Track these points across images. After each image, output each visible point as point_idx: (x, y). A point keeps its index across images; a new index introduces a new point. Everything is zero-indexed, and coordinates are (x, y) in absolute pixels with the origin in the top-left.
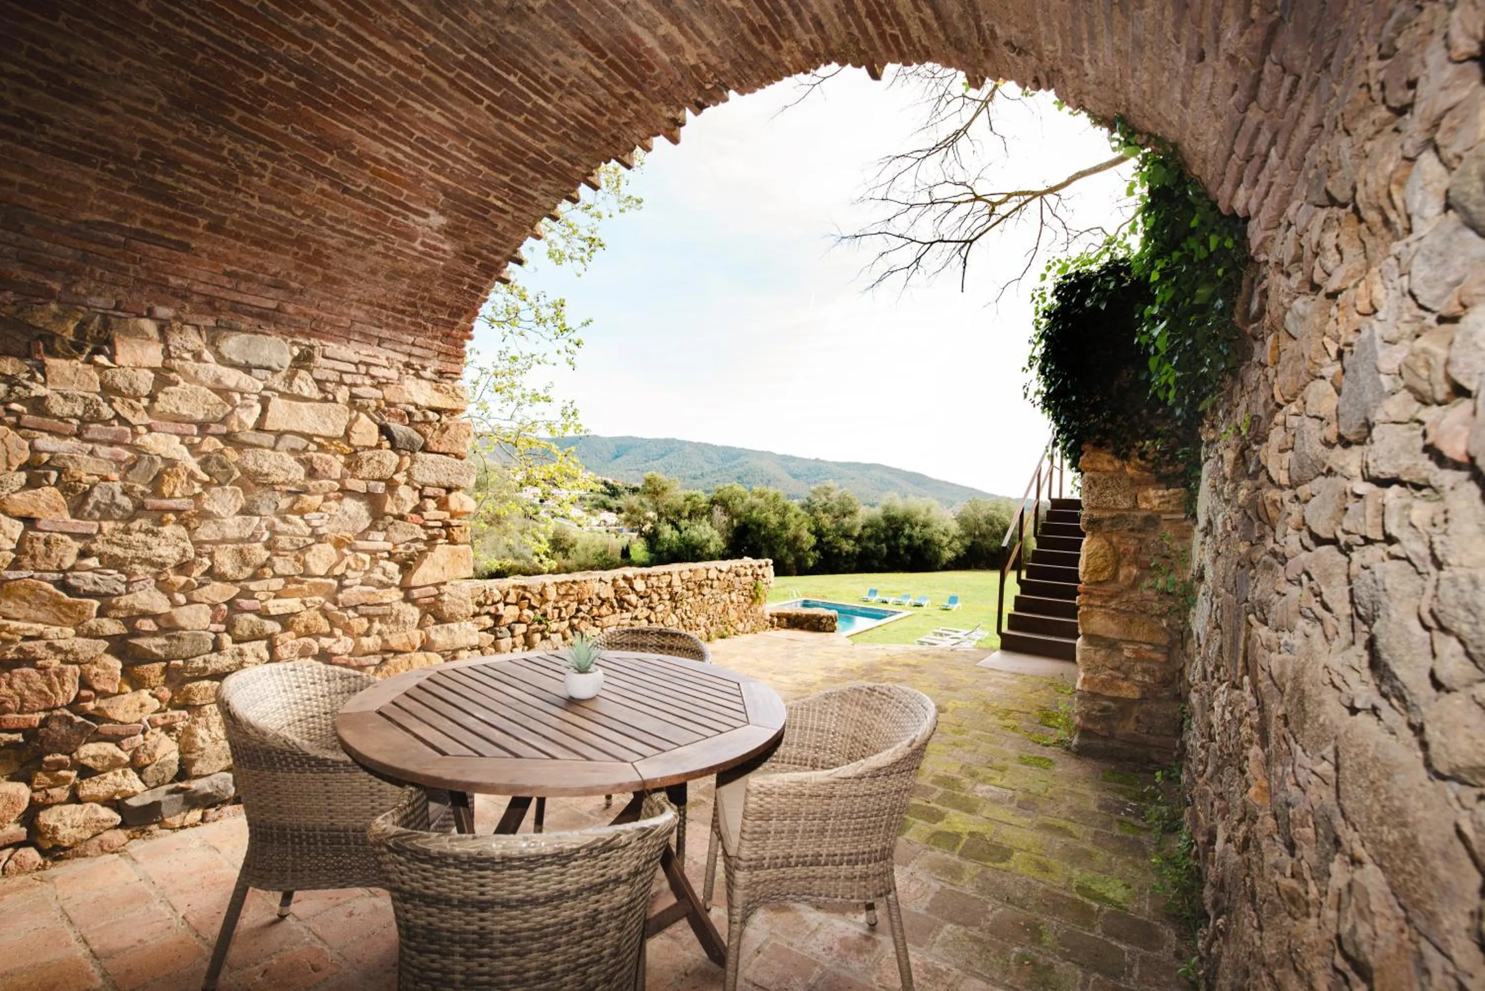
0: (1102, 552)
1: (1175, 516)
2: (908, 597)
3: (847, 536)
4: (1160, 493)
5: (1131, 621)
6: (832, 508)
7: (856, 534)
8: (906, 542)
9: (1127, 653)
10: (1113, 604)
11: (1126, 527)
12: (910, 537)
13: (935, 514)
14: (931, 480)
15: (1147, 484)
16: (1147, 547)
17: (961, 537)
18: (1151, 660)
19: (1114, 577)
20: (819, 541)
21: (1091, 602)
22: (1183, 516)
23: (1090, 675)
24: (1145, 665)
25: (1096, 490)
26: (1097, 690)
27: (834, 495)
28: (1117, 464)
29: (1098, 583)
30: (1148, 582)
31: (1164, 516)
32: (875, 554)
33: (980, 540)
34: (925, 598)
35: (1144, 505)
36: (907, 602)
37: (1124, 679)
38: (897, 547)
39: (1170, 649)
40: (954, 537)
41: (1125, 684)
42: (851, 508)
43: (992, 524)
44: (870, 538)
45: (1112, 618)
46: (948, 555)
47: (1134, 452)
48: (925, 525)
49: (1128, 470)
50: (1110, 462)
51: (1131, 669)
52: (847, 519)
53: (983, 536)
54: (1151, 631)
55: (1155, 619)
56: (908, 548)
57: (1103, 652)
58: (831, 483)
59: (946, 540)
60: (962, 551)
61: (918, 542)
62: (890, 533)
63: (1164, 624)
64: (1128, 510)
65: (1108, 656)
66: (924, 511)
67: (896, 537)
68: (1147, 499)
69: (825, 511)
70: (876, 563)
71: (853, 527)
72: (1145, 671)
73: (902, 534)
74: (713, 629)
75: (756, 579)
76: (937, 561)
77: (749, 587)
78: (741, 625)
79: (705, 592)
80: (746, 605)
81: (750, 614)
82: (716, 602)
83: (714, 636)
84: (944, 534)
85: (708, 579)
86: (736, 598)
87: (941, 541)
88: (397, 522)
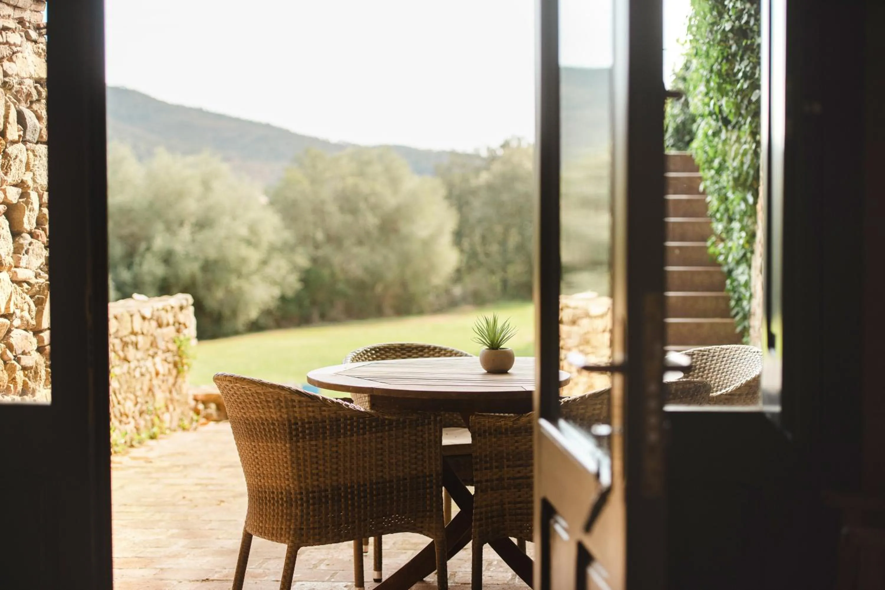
13: (223, 194)
17: (287, 249)
40: (273, 247)
46: (260, 293)
48: (204, 223)
53: (333, 240)
59: (254, 256)
60: (293, 283)
73: (148, 249)
74: (142, 423)
75: (178, 331)
76: (234, 313)
77: (173, 347)
78: (166, 417)
79: (130, 357)
80: (171, 380)
81: (175, 395)
82: (142, 375)
83: (144, 435)
84: (249, 243)
85: (134, 333)
86: (162, 368)
87: (244, 260)
88: (34, 241)
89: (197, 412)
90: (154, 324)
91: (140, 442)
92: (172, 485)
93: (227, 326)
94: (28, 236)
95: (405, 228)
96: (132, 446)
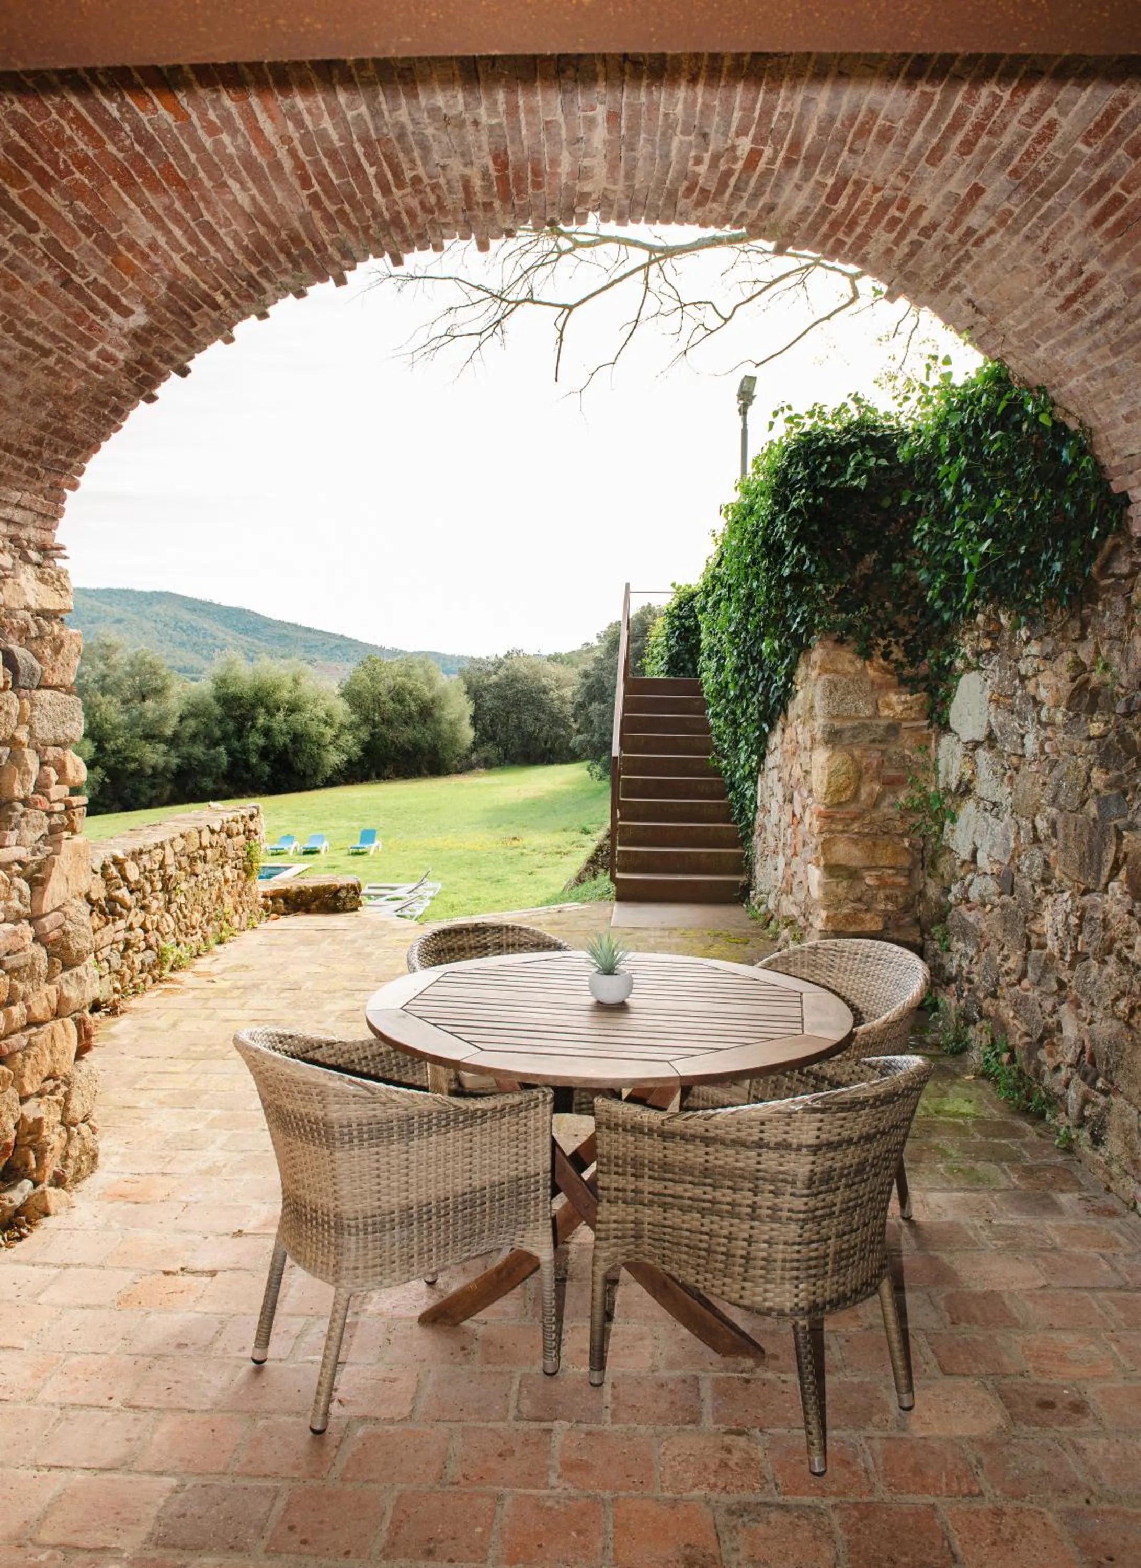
0: (844, 769)
1: (916, 724)
2: (289, 838)
3: (150, 737)
4: (903, 698)
5: (874, 844)
6: (118, 684)
7: (168, 732)
8: (261, 741)
9: (869, 881)
10: (855, 827)
11: (868, 738)
12: (267, 732)
13: (308, 687)
14: (268, 623)
15: (889, 687)
16: (890, 759)
17: (353, 727)
18: (894, 885)
19: (855, 796)
20: (100, 749)
21: (833, 827)
22: (926, 723)
23: (832, 913)
24: (888, 891)
25: (837, 696)
26: (840, 927)
27: (120, 658)
28: (859, 665)
29: (840, 804)
30: (890, 799)
31: (904, 724)
32: (204, 769)
33: (383, 729)
34: (321, 838)
35: (886, 712)
36: (292, 848)
37: (867, 911)
38: (245, 751)
39: (910, 871)
40: (343, 726)
41: (868, 916)
42: (158, 683)
43: (401, 702)
44: (194, 737)
45: (855, 842)
46: (334, 758)
47: (877, 652)
48: (294, 709)
49: (870, 671)
50: (852, 662)
51: (874, 898)
52: (150, 703)
53: (387, 721)
54: (895, 853)
55: (896, 839)
56: (264, 753)
57: (845, 883)
58: (113, 638)
59: (330, 733)
60: (357, 751)
61: (282, 740)
62: (231, 726)
63: (906, 843)
64: (869, 718)
65: (850, 887)
66: (289, 684)
67: (240, 733)
68: (889, 705)
69: (104, 691)
70: (208, 783)
71: (163, 718)
72: (887, 898)
73: (253, 726)
74: (209, 930)
75: (248, 838)
76: (315, 772)
77: (242, 854)
78: (236, 919)
79: (198, 871)
80: (240, 884)
81: (245, 898)
82: (210, 885)
83: (212, 942)
84: (326, 723)
85: (201, 847)
86: (230, 874)
87: (322, 735)
88: (29, 811)
89: (266, 908)
90: (224, 835)
91: (207, 951)
92: (227, 1020)
93: (309, 782)
94: (19, 806)
95: (436, 713)
96: (199, 955)
